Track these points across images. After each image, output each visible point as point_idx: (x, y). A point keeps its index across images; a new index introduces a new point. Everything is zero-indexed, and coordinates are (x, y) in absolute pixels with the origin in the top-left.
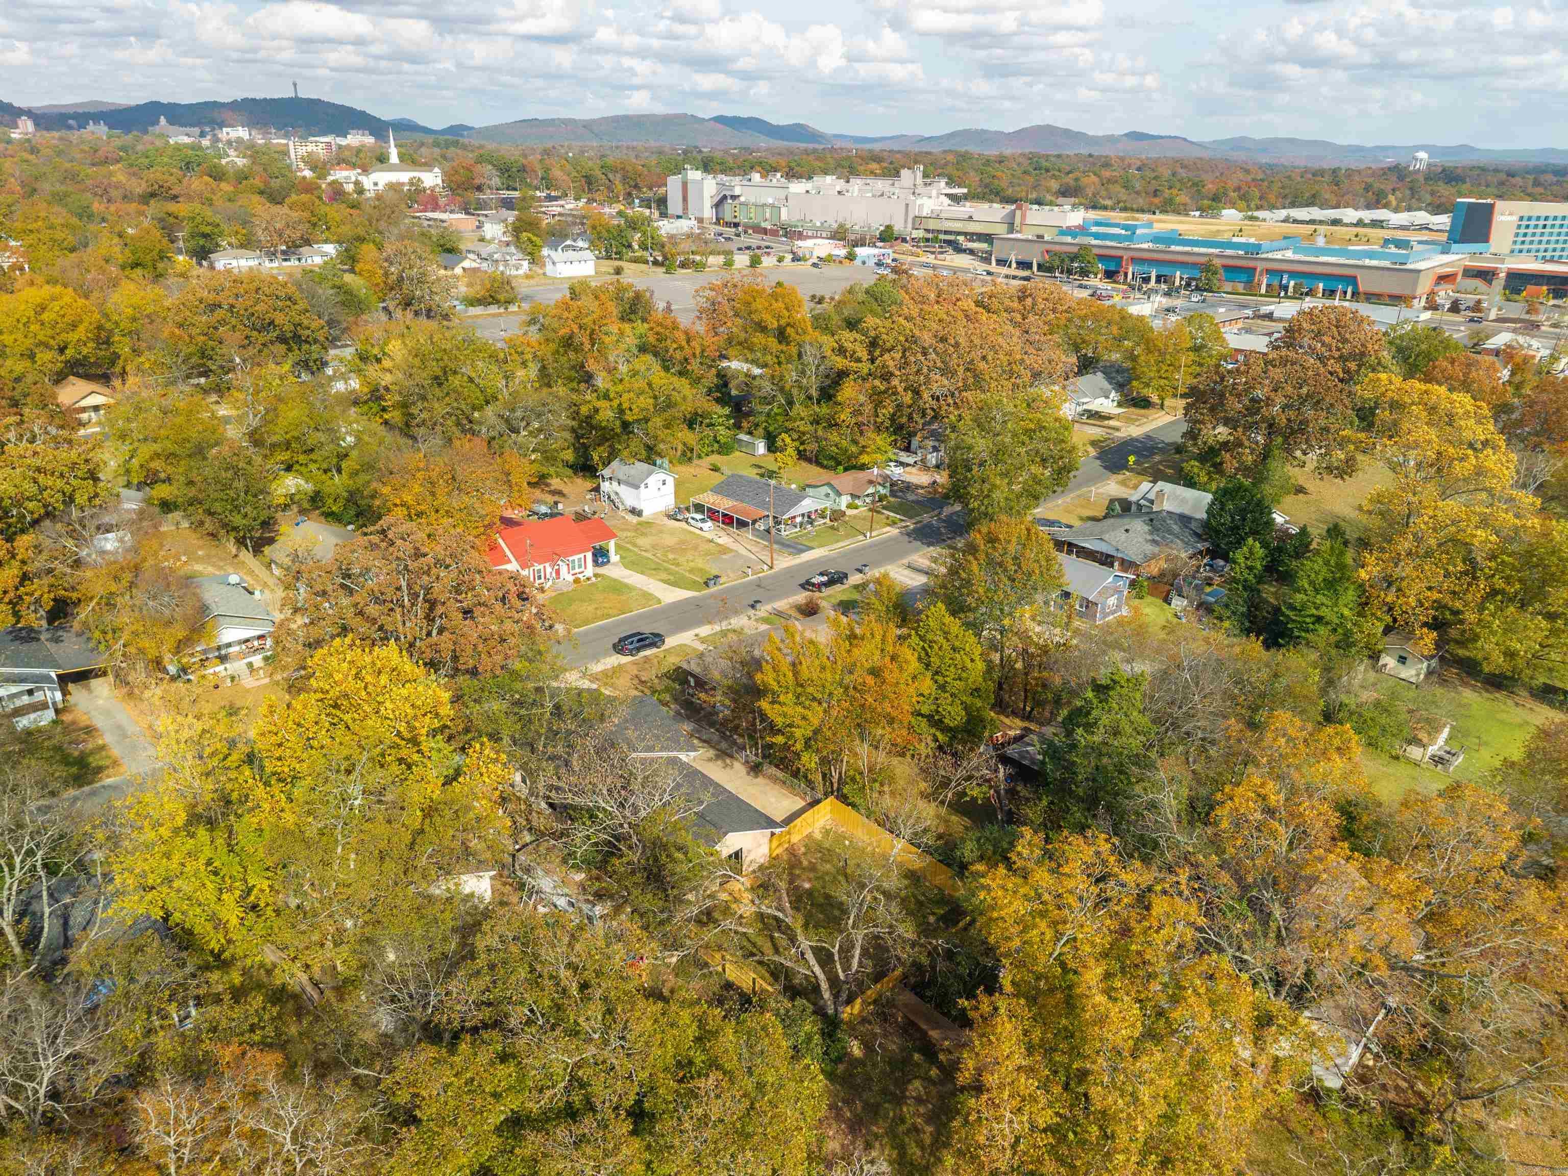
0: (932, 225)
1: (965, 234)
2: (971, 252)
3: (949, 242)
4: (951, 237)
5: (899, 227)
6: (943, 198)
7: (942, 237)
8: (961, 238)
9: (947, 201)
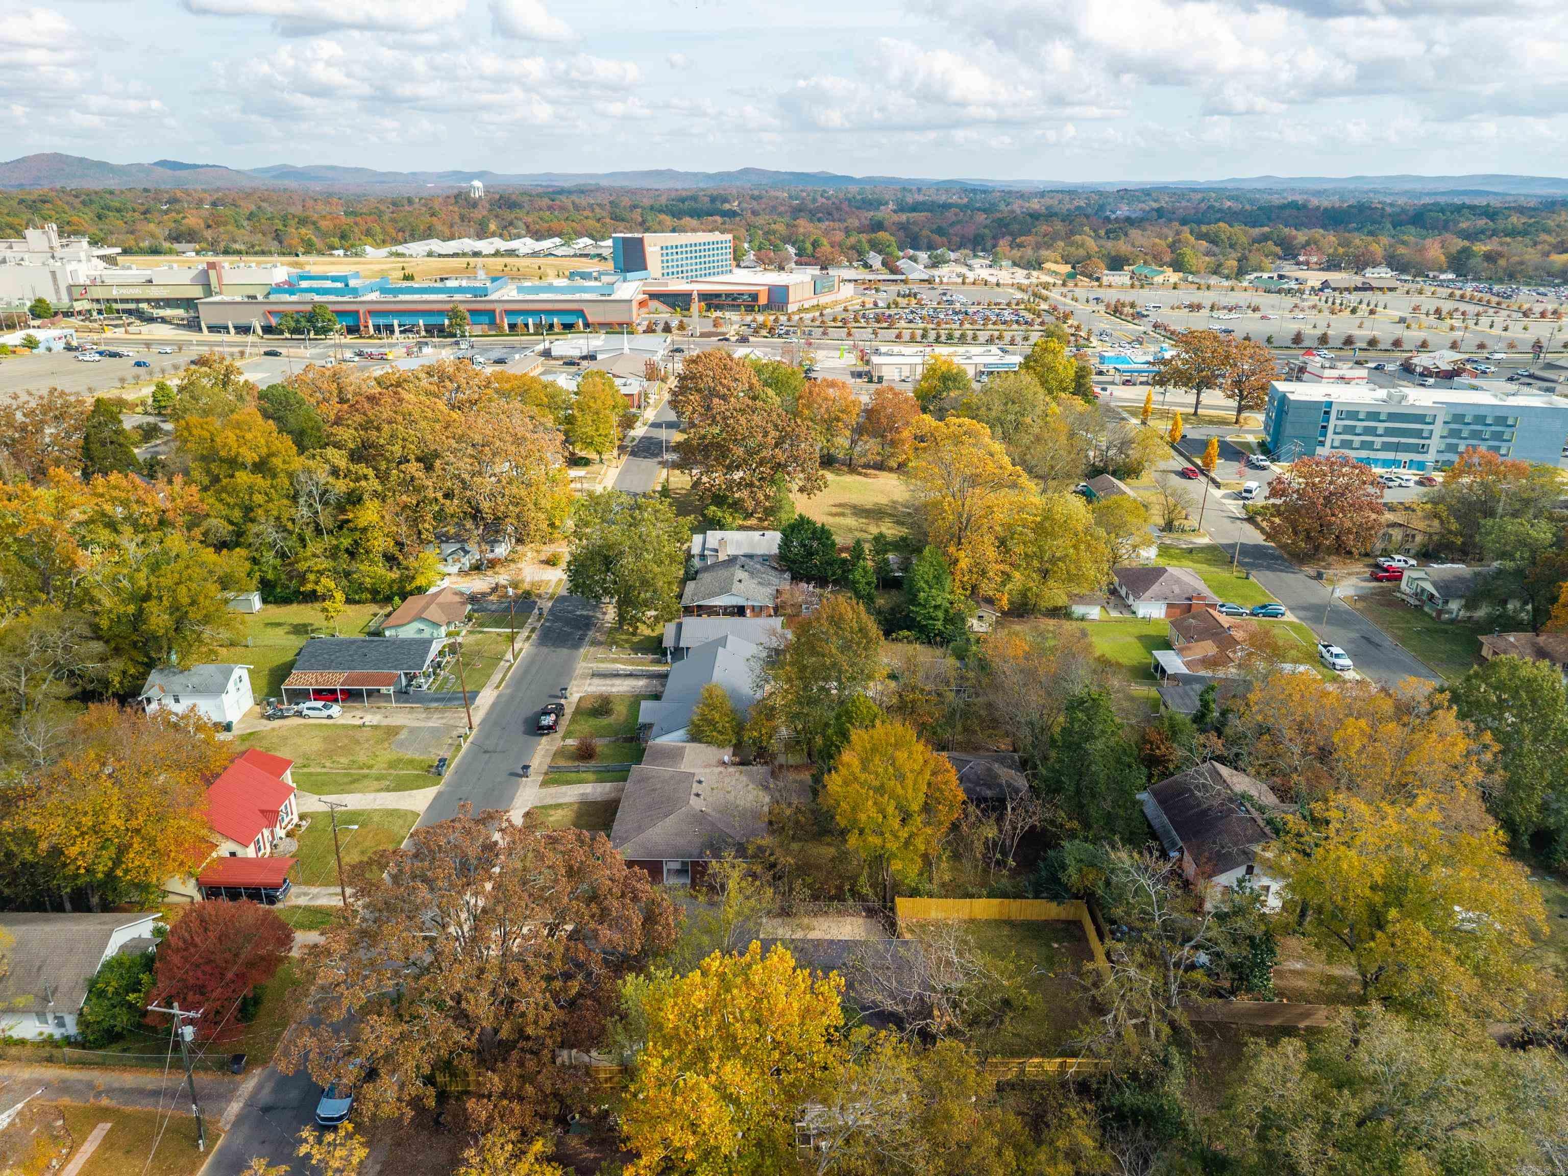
0: (98, 293)
1: (148, 301)
2: (164, 320)
3: (129, 312)
4: (132, 306)
5: (51, 299)
6: (96, 261)
7: (120, 306)
8: (144, 306)
9: (102, 264)
